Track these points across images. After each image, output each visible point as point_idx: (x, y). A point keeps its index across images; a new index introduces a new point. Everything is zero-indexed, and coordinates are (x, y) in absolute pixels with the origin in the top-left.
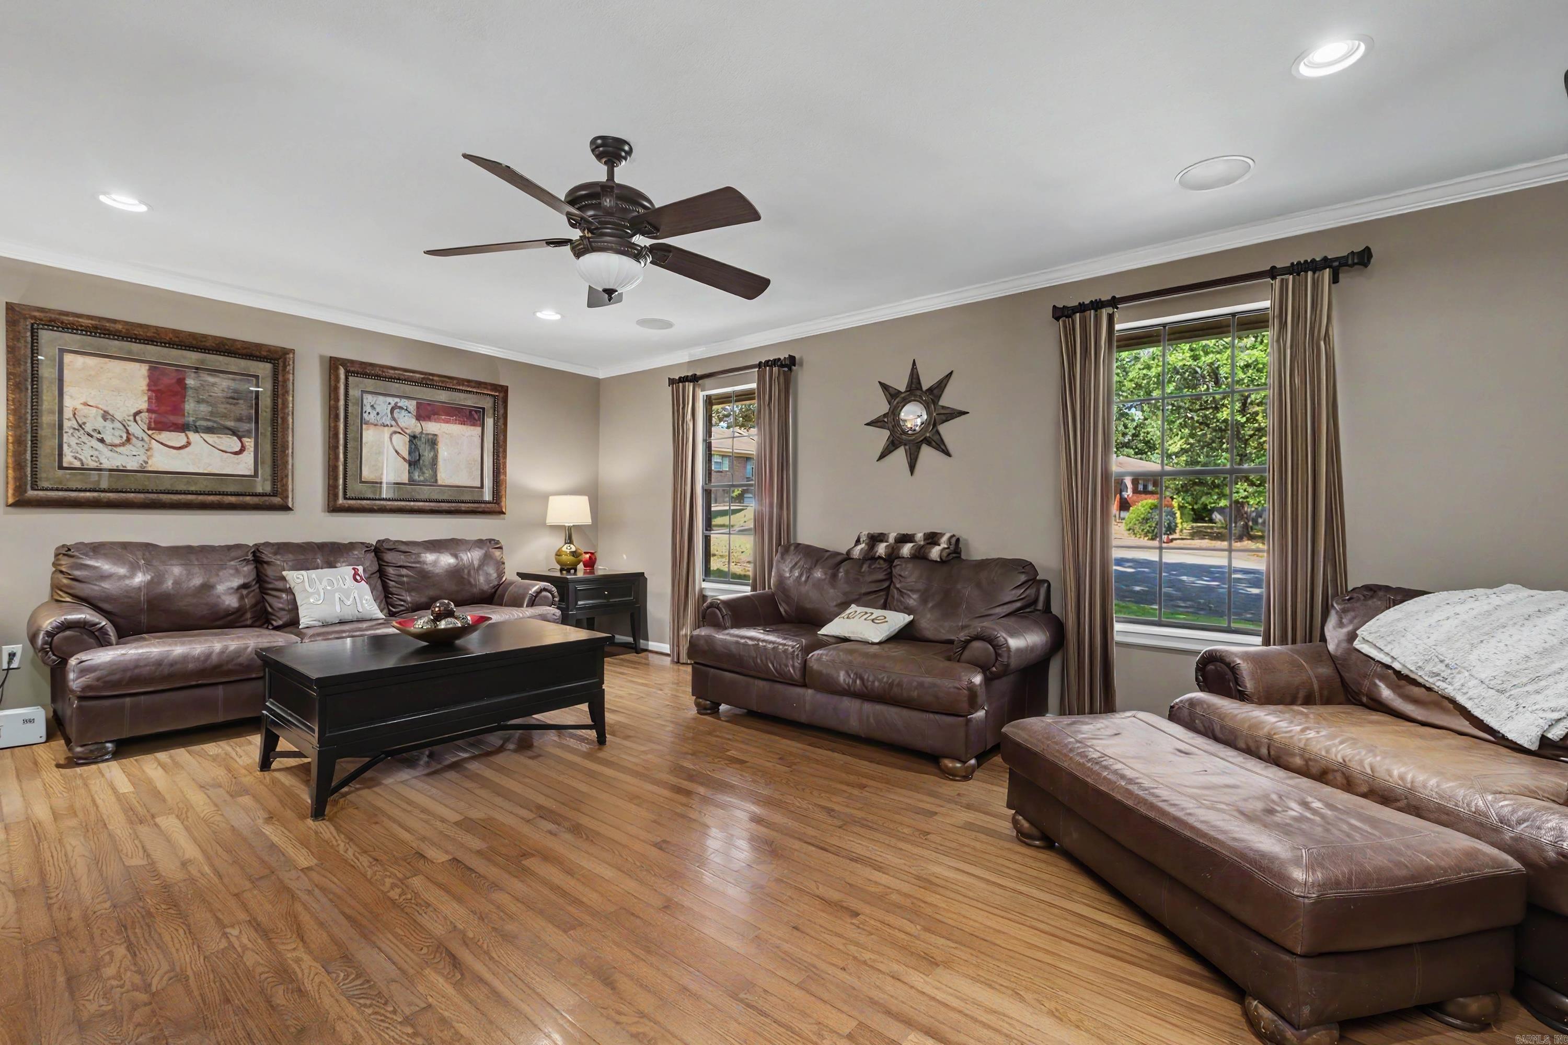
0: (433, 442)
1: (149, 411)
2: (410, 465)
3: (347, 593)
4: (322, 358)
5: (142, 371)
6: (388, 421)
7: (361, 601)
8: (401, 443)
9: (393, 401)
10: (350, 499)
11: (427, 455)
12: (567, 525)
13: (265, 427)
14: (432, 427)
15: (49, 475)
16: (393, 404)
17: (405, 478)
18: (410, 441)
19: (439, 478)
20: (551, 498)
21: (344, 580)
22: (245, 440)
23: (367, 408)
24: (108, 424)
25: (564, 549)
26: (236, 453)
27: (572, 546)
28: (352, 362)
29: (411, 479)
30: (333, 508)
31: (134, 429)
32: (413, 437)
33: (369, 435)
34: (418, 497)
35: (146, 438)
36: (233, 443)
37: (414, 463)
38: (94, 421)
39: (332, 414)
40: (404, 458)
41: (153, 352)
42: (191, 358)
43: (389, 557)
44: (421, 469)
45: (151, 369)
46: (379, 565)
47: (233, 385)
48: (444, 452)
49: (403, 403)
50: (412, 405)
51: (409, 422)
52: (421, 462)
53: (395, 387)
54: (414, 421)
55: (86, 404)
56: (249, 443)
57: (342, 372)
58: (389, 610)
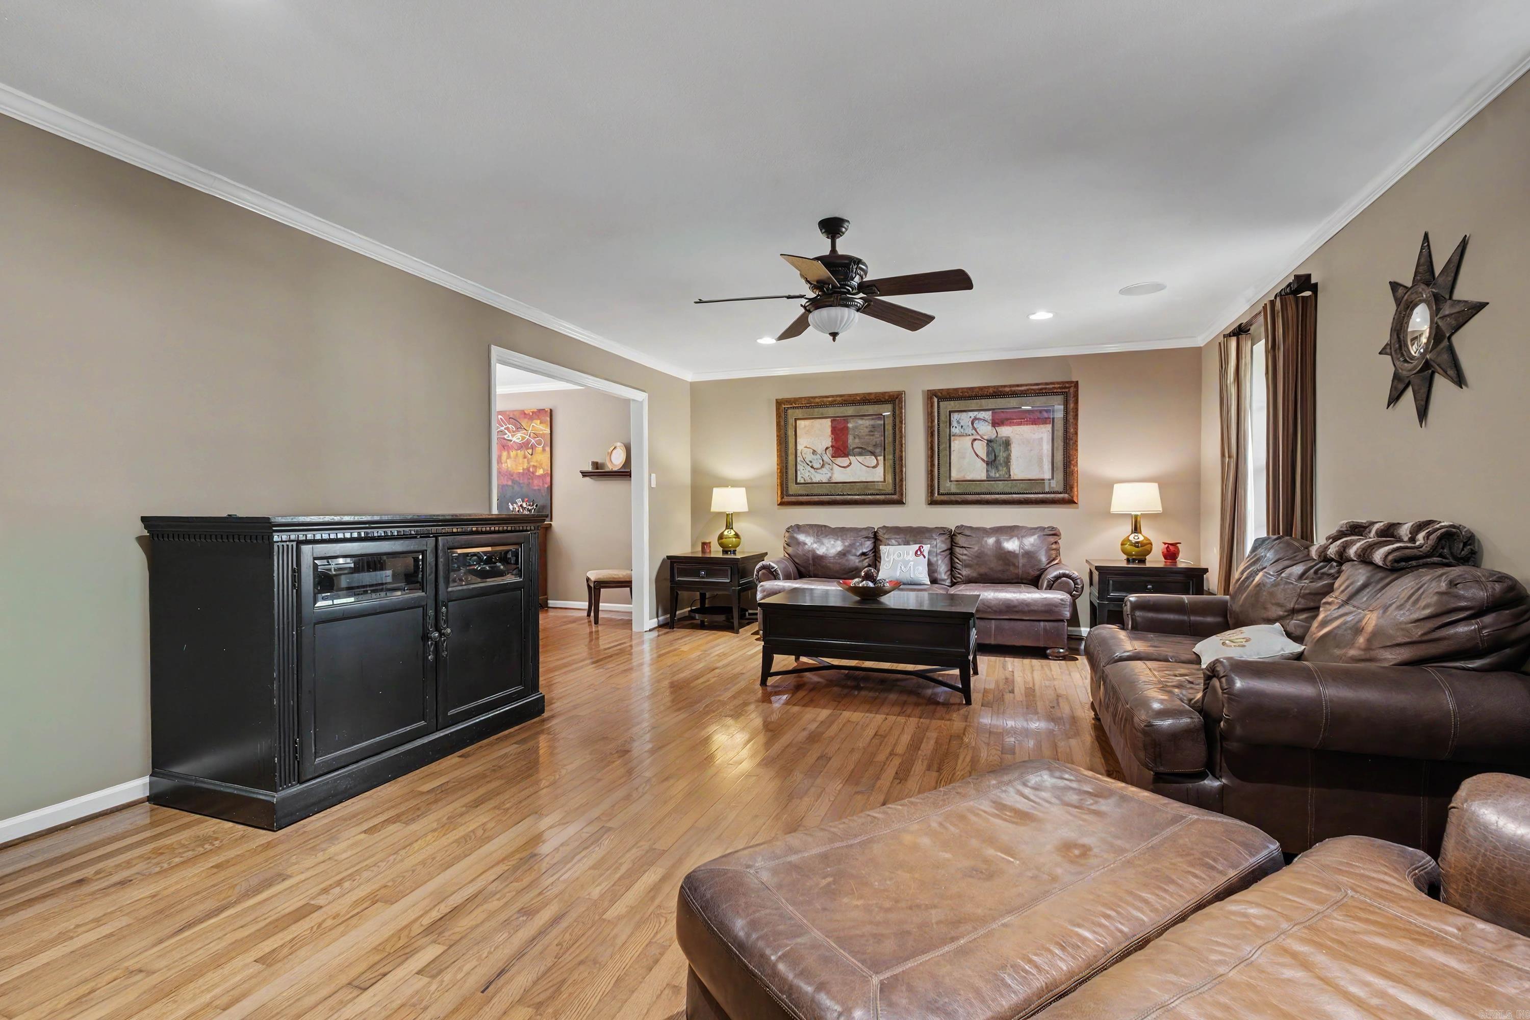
0: (1007, 444)
1: (832, 446)
2: (987, 464)
3: (906, 563)
4: (923, 391)
5: (827, 423)
6: (970, 431)
7: (914, 570)
8: (981, 448)
9: (973, 414)
10: (942, 494)
11: (1002, 455)
12: (1133, 513)
13: (889, 448)
14: (1005, 431)
15: (793, 488)
16: (973, 417)
17: (983, 476)
18: (987, 444)
19: (1012, 473)
20: (1116, 486)
21: (908, 554)
22: (879, 458)
23: (954, 423)
24: (815, 457)
25: (1131, 538)
26: (874, 467)
27: (1140, 535)
28: (941, 391)
29: (988, 476)
30: (932, 502)
31: (826, 458)
32: (990, 441)
33: (955, 445)
34: (993, 491)
35: (831, 463)
36: (872, 460)
37: (992, 462)
38: (809, 457)
39: (930, 433)
40: (983, 460)
41: (831, 411)
42: (850, 410)
43: (960, 540)
44: (997, 468)
45: (832, 421)
46: (952, 545)
47: (872, 422)
48: (1016, 451)
49: (982, 415)
50: (987, 415)
51: (986, 430)
52: (997, 462)
53: (973, 404)
54: (990, 427)
55: (806, 447)
56: (881, 458)
57: (936, 400)
58: (952, 580)
